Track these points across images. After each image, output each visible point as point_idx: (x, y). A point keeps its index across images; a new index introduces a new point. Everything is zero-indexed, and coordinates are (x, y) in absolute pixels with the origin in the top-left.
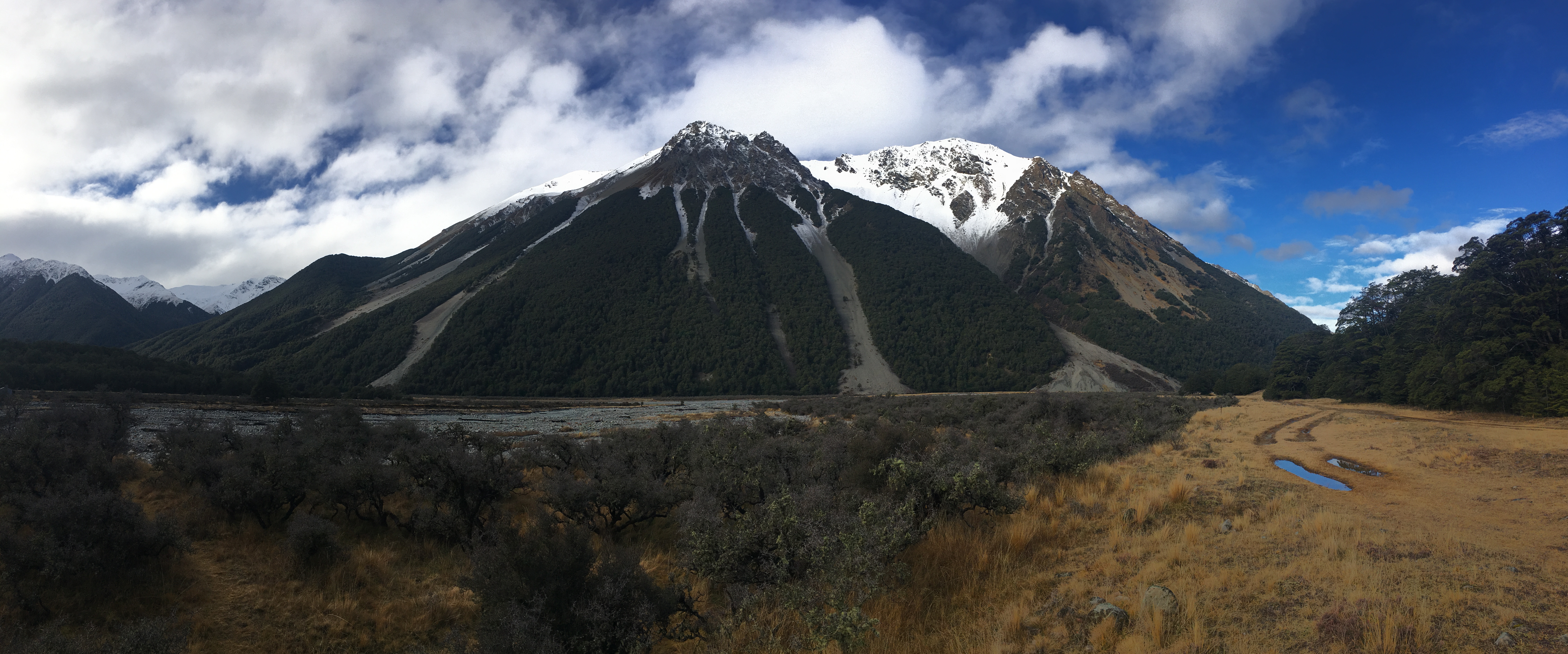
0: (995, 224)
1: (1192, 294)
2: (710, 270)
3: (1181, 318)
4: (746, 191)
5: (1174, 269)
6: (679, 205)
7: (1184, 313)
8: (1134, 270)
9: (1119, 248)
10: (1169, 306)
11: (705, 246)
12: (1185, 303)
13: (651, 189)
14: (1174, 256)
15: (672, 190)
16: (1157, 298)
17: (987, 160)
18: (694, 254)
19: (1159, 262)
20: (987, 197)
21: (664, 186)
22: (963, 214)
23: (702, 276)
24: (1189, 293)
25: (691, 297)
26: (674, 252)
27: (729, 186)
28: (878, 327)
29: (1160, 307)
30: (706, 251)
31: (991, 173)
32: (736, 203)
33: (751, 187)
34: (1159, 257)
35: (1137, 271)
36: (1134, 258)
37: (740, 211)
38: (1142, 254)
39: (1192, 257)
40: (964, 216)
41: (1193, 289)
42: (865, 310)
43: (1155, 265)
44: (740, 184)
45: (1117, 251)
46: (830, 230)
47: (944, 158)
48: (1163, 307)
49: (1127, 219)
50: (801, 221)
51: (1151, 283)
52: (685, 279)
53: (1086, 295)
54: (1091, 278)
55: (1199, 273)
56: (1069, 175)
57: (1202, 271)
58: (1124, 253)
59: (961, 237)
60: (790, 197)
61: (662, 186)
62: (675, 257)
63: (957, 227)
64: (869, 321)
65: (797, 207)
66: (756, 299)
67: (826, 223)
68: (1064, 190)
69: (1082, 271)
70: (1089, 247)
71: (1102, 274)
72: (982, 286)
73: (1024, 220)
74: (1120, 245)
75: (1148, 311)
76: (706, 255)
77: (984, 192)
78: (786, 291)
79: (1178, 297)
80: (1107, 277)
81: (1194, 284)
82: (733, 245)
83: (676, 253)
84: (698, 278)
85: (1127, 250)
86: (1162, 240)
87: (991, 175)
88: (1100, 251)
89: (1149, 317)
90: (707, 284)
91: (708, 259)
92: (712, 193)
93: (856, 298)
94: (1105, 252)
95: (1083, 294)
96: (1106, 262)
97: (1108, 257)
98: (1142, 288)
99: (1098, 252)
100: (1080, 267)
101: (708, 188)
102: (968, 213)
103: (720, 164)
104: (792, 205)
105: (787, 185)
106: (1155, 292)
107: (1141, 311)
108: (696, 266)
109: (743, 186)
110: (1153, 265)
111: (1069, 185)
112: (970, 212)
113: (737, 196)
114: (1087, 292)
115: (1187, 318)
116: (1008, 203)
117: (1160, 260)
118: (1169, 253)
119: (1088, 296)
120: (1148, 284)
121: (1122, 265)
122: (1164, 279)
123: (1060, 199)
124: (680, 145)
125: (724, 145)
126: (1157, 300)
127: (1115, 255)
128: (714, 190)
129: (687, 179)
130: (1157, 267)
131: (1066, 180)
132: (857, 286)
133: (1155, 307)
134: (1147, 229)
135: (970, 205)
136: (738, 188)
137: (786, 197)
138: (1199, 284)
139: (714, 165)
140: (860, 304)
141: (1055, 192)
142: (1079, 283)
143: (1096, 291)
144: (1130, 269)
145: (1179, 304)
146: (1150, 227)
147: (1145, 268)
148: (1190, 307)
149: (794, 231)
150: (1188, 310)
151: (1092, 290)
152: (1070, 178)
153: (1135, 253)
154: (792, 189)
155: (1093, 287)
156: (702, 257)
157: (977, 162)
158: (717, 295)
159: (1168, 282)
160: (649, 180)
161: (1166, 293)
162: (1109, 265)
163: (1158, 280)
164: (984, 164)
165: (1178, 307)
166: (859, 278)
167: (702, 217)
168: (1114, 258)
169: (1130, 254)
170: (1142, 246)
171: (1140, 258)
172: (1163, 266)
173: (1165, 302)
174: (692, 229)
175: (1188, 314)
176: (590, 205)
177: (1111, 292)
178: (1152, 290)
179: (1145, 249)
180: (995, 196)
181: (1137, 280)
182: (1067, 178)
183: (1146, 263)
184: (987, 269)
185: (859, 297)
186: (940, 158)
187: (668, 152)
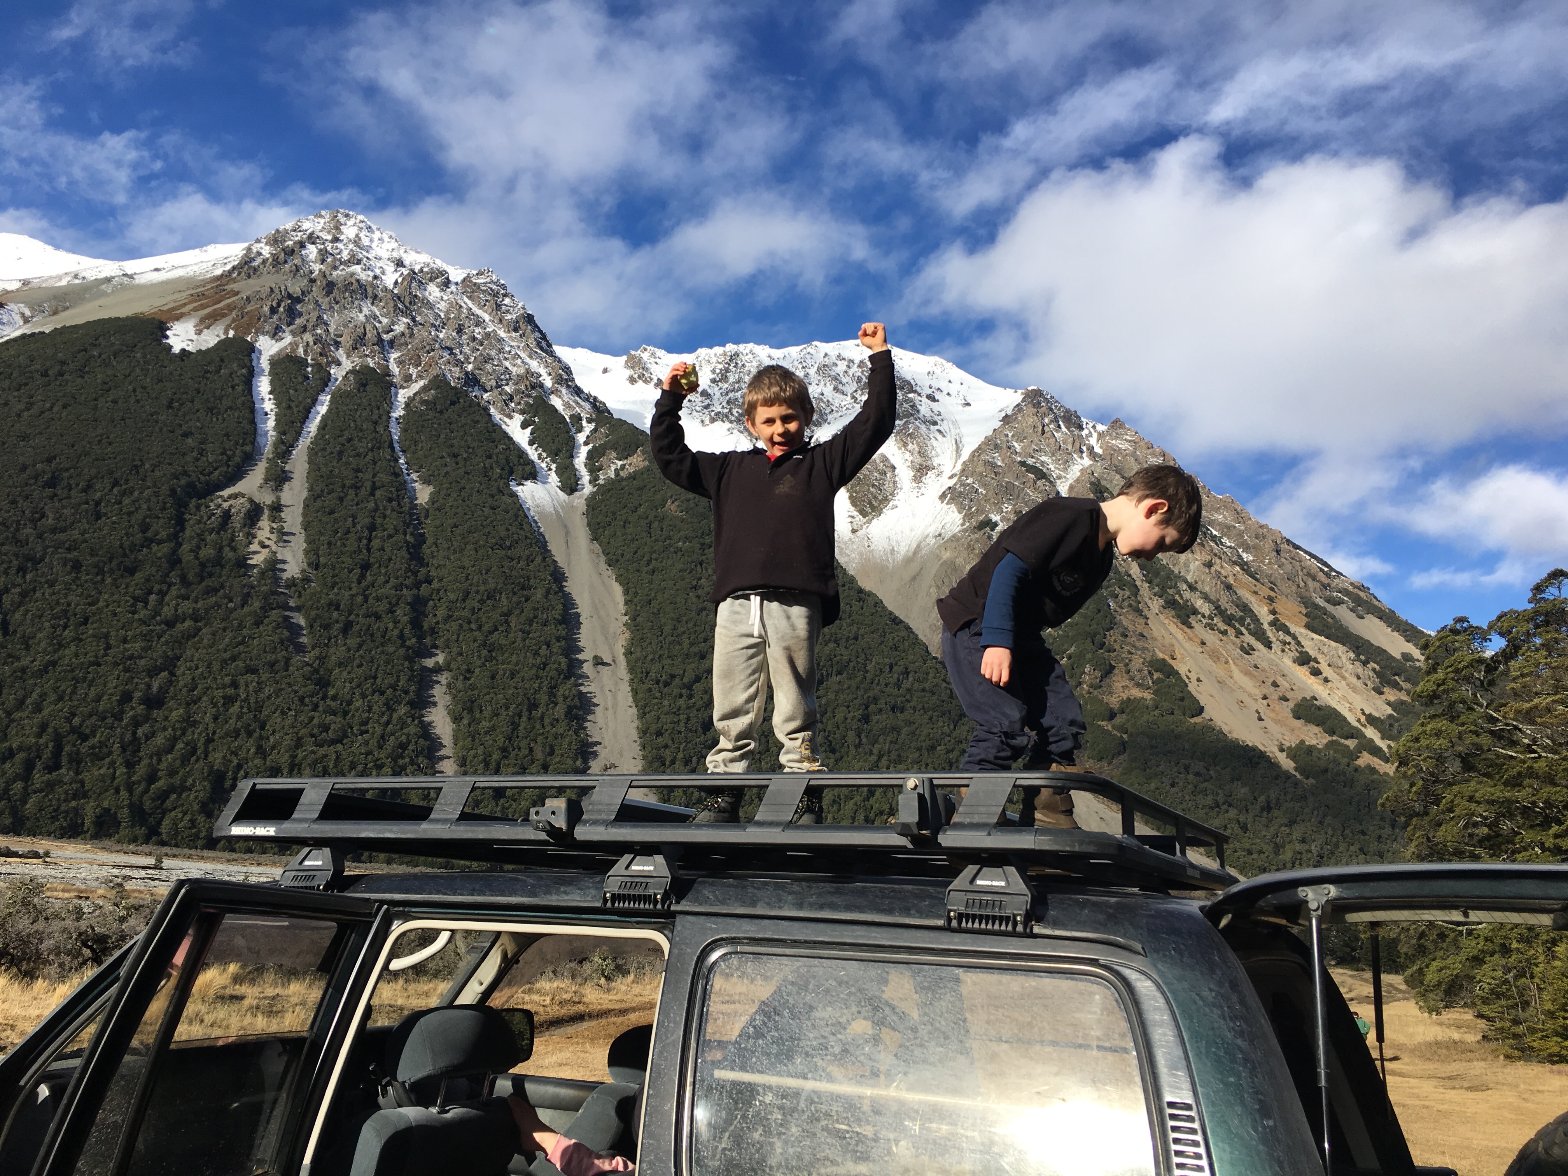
0: (933, 530)
1: (1390, 711)
2: (306, 552)
3: (1357, 769)
4: (424, 389)
5: (1341, 649)
6: (263, 386)
7: (1365, 759)
8: (1242, 648)
9: (1206, 597)
10: (1326, 739)
11: (305, 494)
12: (1371, 733)
13: (199, 332)
14: (1344, 614)
15: (251, 349)
16: (1298, 718)
17: (929, 392)
18: (277, 508)
19: (1304, 631)
20: (922, 470)
21: (231, 334)
22: (870, 503)
23: (284, 562)
24: (1381, 709)
25: (246, 609)
26: (226, 493)
27: (387, 373)
28: (659, 734)
29: (1302, 742)
30: (306, 506)
31: (936, 418)
32: (398, 412)
33: (439, 383)
34: (1305, 620)
35: (1248, 650)
36: (1241, 621)
37: (404, 431)
38: (1263, 612)
39: (1390, 618)
40: (873, 508)
41: (1392, 699)
42: (635, 692)
43: (1294, 638)
44: (413, 371)
45: (1199, 603)
46: (592, 503)
47: (844, 380)
48: (1311, 741)
49: (1229, 527)
50: (533, 474)
51: (1280, 681)
52: (242, 564)
53: (1122, 702)
54: (1137, 663)
55: (1407, 657)
56: (1101, 428)
57: (1416, 653)
58: (1218, 608)
59: (861, 554)
60: (518, 419)
61: (226, 332)
62: (226, 505)
63: (854, 531)
64: (642, 715)
65: (531, 443)
66: (401, 636)
67: (588, 489)
68: (1087, 462)
69: (1117, 647)
70: (1136, 590)
71: (1161, 655)
72: (891, 667)
73: (996, 525)
74: (1207, 589)
75: (1271, 749)
76: (304, 515)
77: (918, 460)
78: (473, 626)
79: (1352, 720)
80: (1171, 662)
81: (1396, 686)
82: (371, 505)
83: (231, 497)
84: (274, 565)
85: (1225, 602)
86: (1314, 578)
87: (935, 423)
88: (1161, 601)
89: (1274, 765)
90: (292, 583)
91: (306, 526)
92: (345, 377)
93: (622, 661)
94: (1171, 604)
95: (1114, 701)
96: (1173, 628)
97: (1178, 617)
98: (1258, 693)
99: (1156, 605)
100: (1113, 637)
101: (339, 364)
102: (881, 502)
103: (375, 317)
104: (521, 436)
105: (517, 391)
106: (1291, 704)
107: (1254, 749)
108: (274, 537)
109: (420, 377)
110: (1288, 639)
111: (1098, 450)
112: (886, 500)
113: (403, 395)
114: (1124, 696)
115: (1373, 770)
116: (964, 485)
117: (1308, 626)
118: (1330, 608)
119: (1128, 705)
120: (1275, 685)
121: (1211, 637)
122: (1316, 673)
123: (1077, 481)
124: (290, 252)
125: (390, 278)
126: (1299, 723)
127: (1195, 612)
128: (353, 371)
129: (293, 333)
130: (1299, 643)
131: (1093, 441)
132: (627, 635)
133: (1291, 741)
134: (1278, 552)
135: (888, 487)
136: (408, 379)
137: (511, 417)
138: (1406, 685)
139: (361, 317)
140: (627, 677)
141: (1067, 464)
142: (1109, 671)
143: (1147, 695)
144: (1230, 647)
145: (1353, 733)
146: (1284, 546)
147: (1268, 645)
148: (1383, 744)
149: (514, 495)
150: (1376, 751)
151: (1136, 693)
152: (1101, 435)
153: (1245, 608)
154: (527, 403)
155: (1138, 685)
156: (293, 518)
157: (911, 395)
158: (313, 613)
159: (1326, 680)
160: (195, 310)
161: (1319, 708)
162: (1179, 635)
163: (1302, 673)
164: (924, 399)
165: (1351, 743)
166: (634, 619)
167: (313, 427)
168: (1192, 620)
169: (1232, 610)
170: (1265, 591)
171: (1256, 620)
172: (1312, 642)
173: (1317, 729)
174: (284, 449)
175: (1376, 762)
176: (27, 330)
177: (1182, 699)
178: (1285, 699)
179: (1271, 600)
180: (942, 468)
181: (1247, 673)
182: (1095, 435)
183: (1270, 633)
184: (908, 628)
185: (628, 662)
186: (836, 378)
187: (259, 260)
